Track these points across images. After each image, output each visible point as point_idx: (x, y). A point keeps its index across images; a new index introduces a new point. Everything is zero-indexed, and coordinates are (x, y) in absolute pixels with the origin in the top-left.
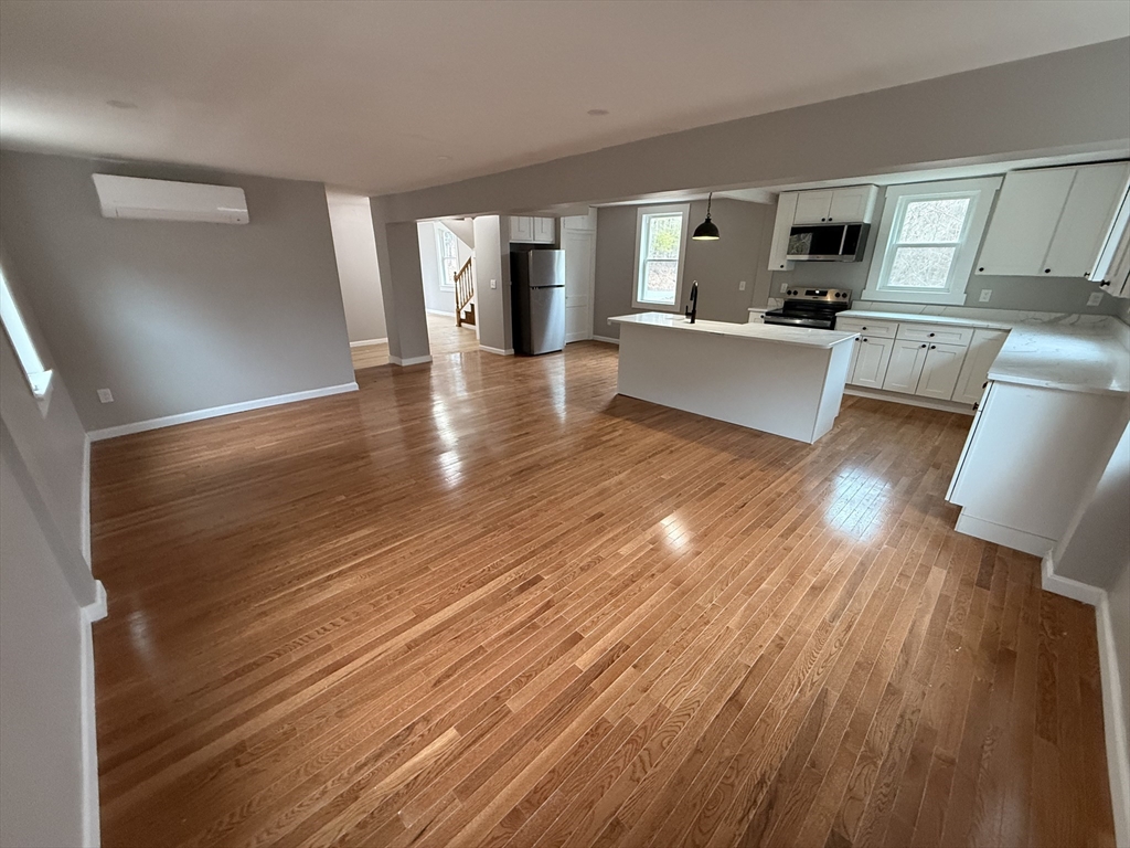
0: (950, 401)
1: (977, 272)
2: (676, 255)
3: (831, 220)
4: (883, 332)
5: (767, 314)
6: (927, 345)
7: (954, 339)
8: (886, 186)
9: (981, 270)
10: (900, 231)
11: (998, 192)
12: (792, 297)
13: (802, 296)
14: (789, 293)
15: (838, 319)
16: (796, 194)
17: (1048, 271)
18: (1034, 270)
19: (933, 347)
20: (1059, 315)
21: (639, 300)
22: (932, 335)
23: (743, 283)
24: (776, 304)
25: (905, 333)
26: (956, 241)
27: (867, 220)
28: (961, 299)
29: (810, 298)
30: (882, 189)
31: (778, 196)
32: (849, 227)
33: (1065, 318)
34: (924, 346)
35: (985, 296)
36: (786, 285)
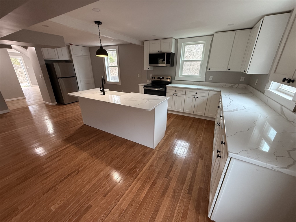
0: (204, 116)
1: (208, 70)
2: (116, 65)
3: (161, 51)
4: (181, 92)
5: (144, 86)
6: (195, 96)
7: (203, 94)
8: (178, 39)
9: (209, 69)
10: (184, 56)
11: (212, 41)
12: (154, 79)
13: (156, 79)
14: (152, 78)
15: (167, 88)
16: (149, 42)
17: (229, 69)
18: (225, 70)
19: (197, 98)
20: (233, 84)
21: (108, 81)
22: (196, 93)
23: (139, 75)
24: (149, 82)
25: (188, 92)
26: (201, 59)
27: (173, 51)
28: (204, 80)
29: (159, 80)
30: (177, 40)
31: (143, 42)
32: (167, 54)
33: (234, 85)
34: (194, 97)
35: (211, 78)
36: (152, 75)
